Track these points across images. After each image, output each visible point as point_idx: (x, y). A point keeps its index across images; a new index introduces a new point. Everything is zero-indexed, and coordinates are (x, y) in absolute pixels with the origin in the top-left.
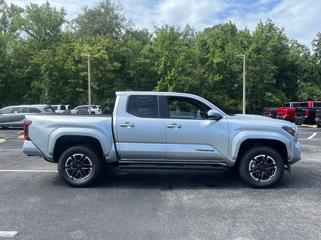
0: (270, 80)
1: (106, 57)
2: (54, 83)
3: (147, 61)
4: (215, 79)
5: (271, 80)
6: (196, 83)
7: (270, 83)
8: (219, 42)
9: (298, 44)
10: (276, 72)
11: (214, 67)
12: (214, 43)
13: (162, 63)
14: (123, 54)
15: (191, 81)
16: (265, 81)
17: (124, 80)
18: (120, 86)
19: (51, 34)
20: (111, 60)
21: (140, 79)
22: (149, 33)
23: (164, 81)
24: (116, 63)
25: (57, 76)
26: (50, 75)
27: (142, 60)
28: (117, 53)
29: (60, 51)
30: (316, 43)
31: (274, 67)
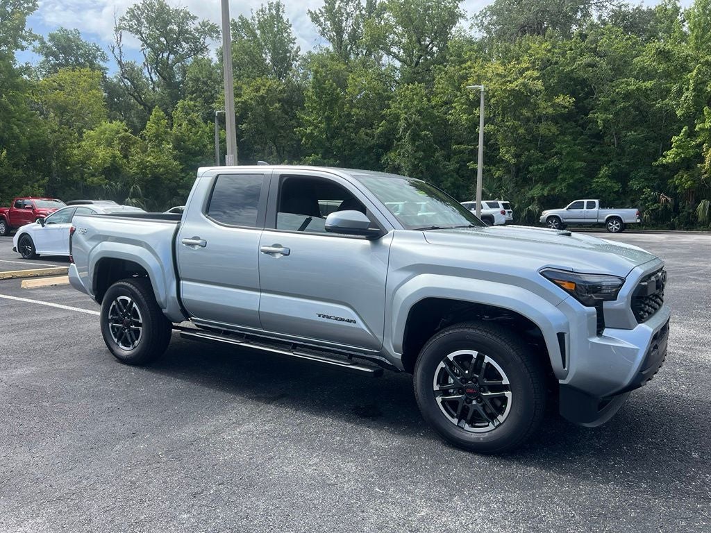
1: (539, 85)
2: (421, 154)
3: (648, 84)
13: (689, 84)
14: (581, 73)
17: (581, 139)
18: (568, 153)
19: (432, 48)
20: (551, 92)
21: (623, 133)
22: (680, 8)
23: (692, 134)
24: (561, 97)
25: (428, 138)
26: (415, 137)
27: (633, 84)
28: (568, 73)
29: (441, 83)
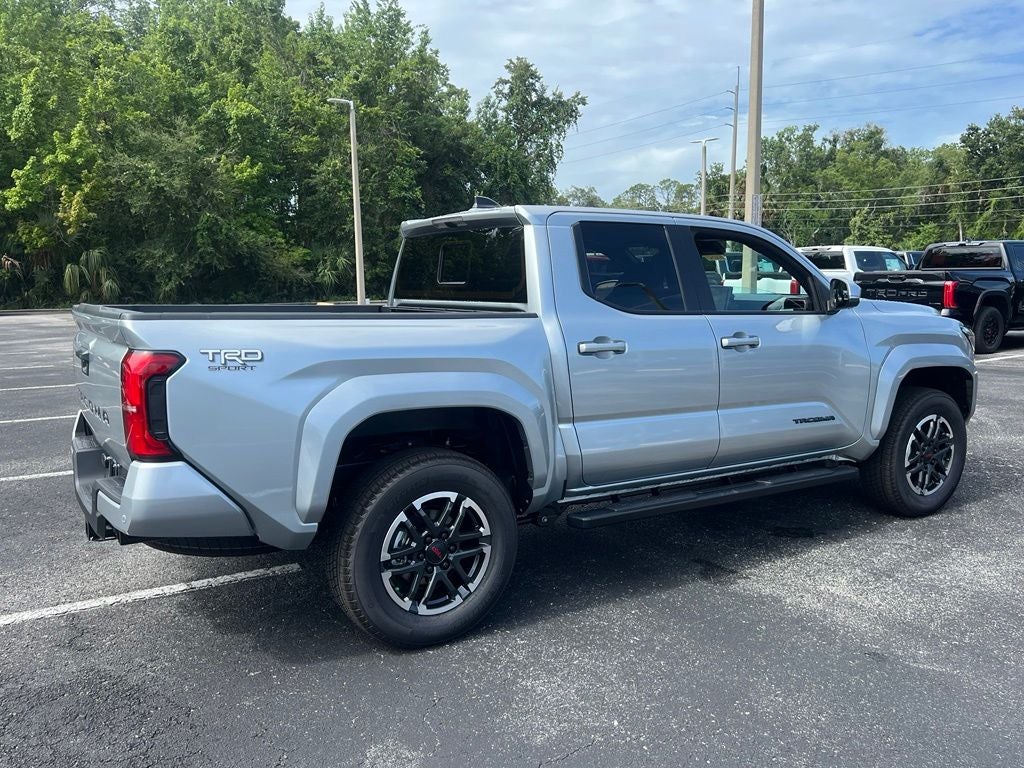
0: (405, 189)
4: (238, 176)
5: (410, 189)
6: (177, 183)
7: (406, 198)
8: (230, 46)
9: (451, 86)
10: (419, 166)
11: (231, 131)
12: (212, 45)
15: (156, 174)
16: (394, 192)
23: (41, 169)
30: (506, 89)
31: (412, 150)
